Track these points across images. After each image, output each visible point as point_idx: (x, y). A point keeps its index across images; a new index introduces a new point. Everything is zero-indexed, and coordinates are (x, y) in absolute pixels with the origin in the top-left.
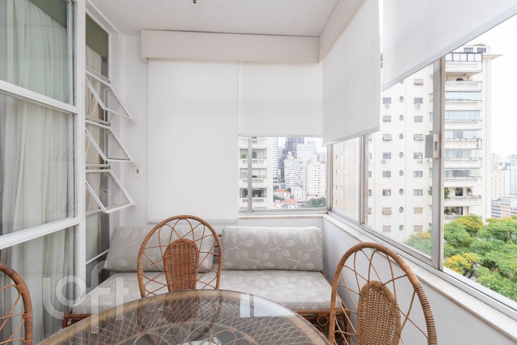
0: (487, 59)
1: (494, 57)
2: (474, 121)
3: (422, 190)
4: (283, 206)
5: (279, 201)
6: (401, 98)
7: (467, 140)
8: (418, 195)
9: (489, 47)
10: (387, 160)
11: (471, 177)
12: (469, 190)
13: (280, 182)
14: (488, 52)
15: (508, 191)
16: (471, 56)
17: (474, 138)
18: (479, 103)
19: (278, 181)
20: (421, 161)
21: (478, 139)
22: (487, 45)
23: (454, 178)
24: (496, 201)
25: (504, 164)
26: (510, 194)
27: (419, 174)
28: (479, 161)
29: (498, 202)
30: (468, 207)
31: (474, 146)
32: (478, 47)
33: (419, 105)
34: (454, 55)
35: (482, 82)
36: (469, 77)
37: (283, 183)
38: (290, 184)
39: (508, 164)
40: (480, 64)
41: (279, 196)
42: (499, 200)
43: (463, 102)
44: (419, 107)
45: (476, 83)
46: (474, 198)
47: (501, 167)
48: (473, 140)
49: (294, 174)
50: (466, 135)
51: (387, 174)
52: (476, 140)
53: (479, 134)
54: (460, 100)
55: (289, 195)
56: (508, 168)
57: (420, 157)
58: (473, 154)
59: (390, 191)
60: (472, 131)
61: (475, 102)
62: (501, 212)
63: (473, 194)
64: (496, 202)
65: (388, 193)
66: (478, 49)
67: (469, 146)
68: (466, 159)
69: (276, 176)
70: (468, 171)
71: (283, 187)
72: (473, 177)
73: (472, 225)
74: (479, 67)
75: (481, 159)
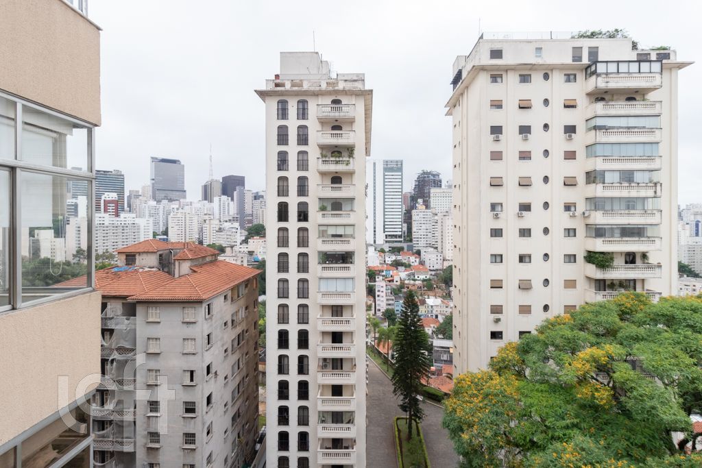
0: (671, 69)
1: (681, 66)
2: (650, 158)
3: (575, 255)
4: (409, 275)
5: (403, 268)
6: (546, 126)
7: (640, 185)
8: (570, 262)
9: (675, 52)
10: (524, 213)
11: (646, 237)
12: (644, 256)
13: (405, 241)
14: (672, 59)
16: (645, 66)
17: (651, 182)
18: (657, 131)
19: (402, 239)
20: (574, 214)
21: (656, 184)
22: (671, 49)
23: (620, 239)
27: (572, 234)
28: (658, 214)
30: (643, 280)
31: (650, 193)
32: (658, 52)
33: (570, 136)
34: (620, 64)
35: (661, 102)
36: (644, 95)
37: (409, 244)
38: (420, 244)
40: (658, 76)
41: (404, 261)
43: (633, 130)
44: (570, 138)
45: (653, 104)
46: (650, 267)
48: (649, 184)
49: (425, 231)
50: (638, 177)
51: (525, 233)
52: (653, 185)
53: (656, 177)
54: (629, 128)
55: (418, 260)
57: (573, 209)
58: (650, 205)
59: (530, 256)
60: (647, 173)
61: (651, 131)
63: (650, 262)
65: (527, 259)
66: (657, 54)
67: (643, 193)
68: (640, 212)
69: (400, 233)
70: (644, 228)
71: (410, 248)
72: (649, 237)
73: (632, 306)
74: (657, 81)
75: (661, 211)
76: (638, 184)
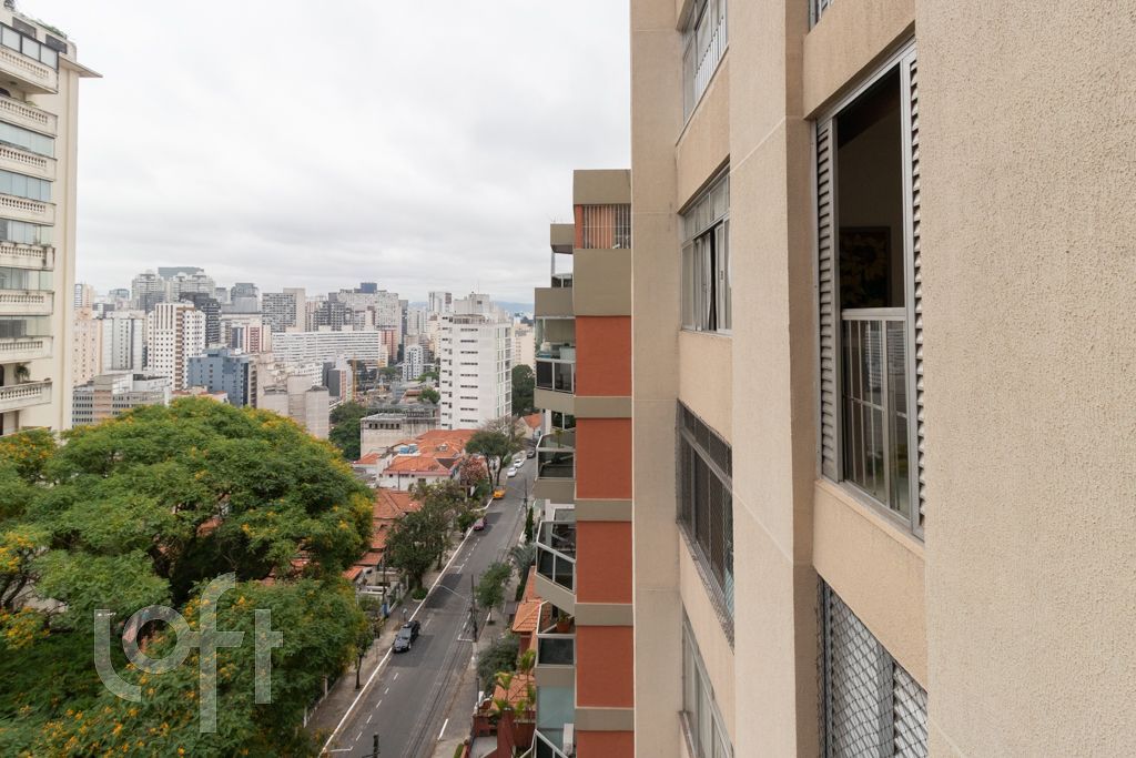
0: (68, 71)
2: (36, 204)
7: (19, 246)
11: (26, 336)
12: (21, 369)
15: (108, 364)
16: (30, 47)
17: (36, 244)
18: (49, 162)
21: (45, 248)
24: (85, 386)
25: (101, 308)
26: (112, 369)
28: (47, 299)
29: (89, 389)
30: (16, 413)
31: (36, 262)
32: (49, 33)
35: (56, 117)
39: (108, 308)
40: (52, 73)
42: (91, 383)
45: (44, 115)
46: (33, 387)
47: (95, 314)
48: (34, 248)
52: (41, 249)
53: (46, 236)
56: (109, 314)
58: (33, 282)
61: (40, 158)
62: (94, 409)
63: (32, 379)
64: (84, 389)
66: (48, 37)
67: (23, 261)
68: (15, 293)
70: (19, 322)
72: (32, 337)
73: (27, 455)
74: (49, 80)
75: (53, 293)
76: (16, 244)
